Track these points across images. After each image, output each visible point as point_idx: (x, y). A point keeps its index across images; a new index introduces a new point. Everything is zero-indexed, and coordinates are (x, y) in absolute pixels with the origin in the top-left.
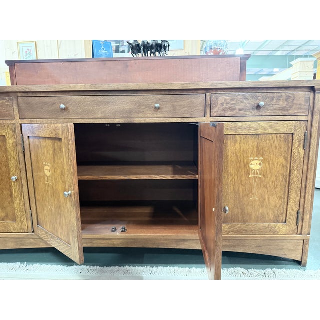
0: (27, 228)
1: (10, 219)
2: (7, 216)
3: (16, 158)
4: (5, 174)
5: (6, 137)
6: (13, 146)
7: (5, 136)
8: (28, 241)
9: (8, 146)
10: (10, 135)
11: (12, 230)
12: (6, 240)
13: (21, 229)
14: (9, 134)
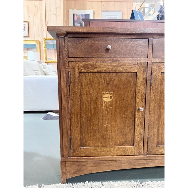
0: (142, 151)
1: (128, 144)
2: (126, 142)
3: (143, 91)
4: (129, 105)
5: (138, 73)
6: (142, 81)
7: (136, 73)
8: (141, 162)
9: (138, 81)
10: (141, 72)
11: (129, 154)
12: (121, 162)
13: (138, 152)
14: (141, 70)
